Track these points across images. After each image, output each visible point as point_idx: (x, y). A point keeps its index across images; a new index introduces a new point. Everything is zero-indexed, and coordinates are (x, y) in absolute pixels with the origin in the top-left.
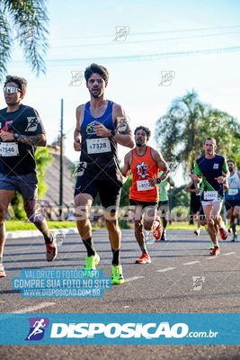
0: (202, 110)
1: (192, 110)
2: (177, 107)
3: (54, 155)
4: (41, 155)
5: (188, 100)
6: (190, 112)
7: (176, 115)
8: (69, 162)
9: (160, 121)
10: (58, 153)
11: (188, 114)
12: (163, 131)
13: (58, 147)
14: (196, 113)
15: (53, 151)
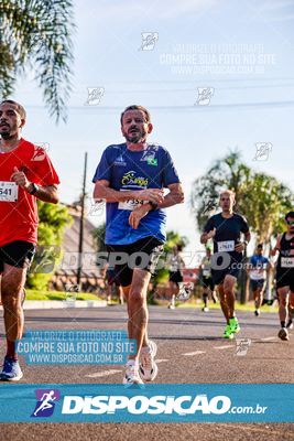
0: (247, 172)
1: (236, 172)
2: (217, 167)
3: (75, 217)
4: (58, 216)
5: (230, 161)
6: (233, 174)
7: (216, 176)
8: (90, 225)
9: (197, 182)
10: (79, 214)
11: (230, 177)
12: (201, 194)
13: (79, 208)
14: (239, 176)
15: (73, 212)
